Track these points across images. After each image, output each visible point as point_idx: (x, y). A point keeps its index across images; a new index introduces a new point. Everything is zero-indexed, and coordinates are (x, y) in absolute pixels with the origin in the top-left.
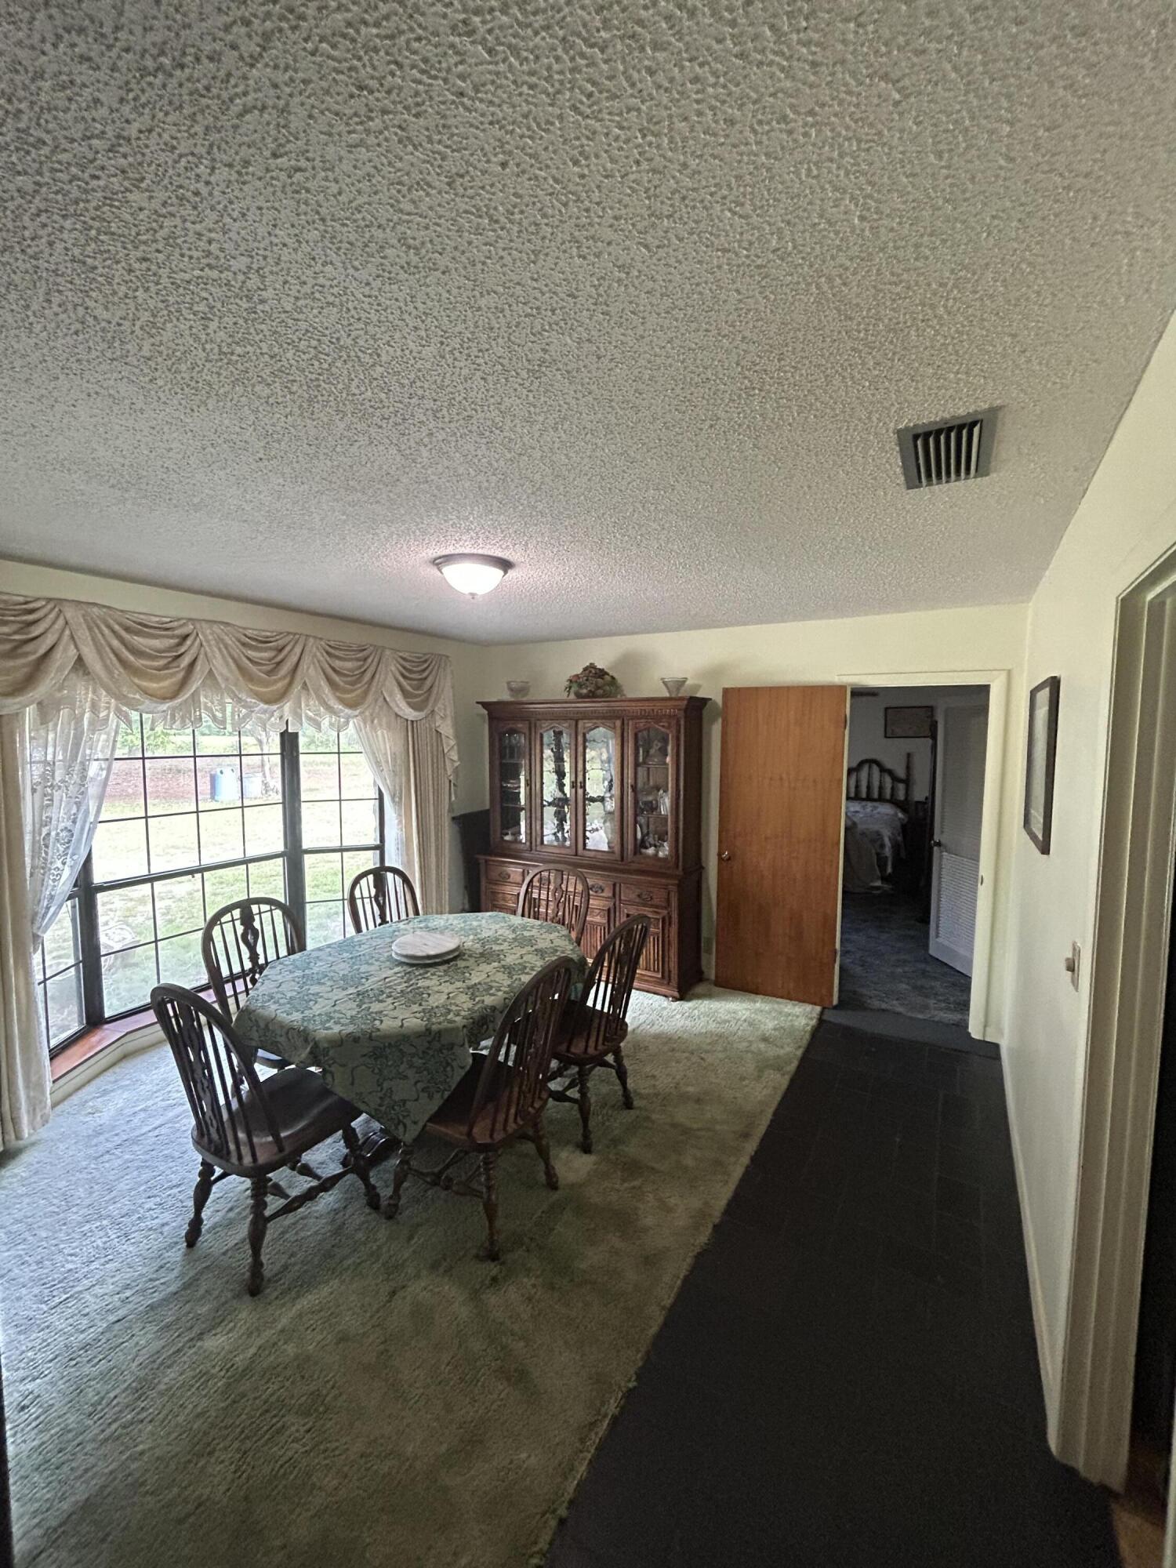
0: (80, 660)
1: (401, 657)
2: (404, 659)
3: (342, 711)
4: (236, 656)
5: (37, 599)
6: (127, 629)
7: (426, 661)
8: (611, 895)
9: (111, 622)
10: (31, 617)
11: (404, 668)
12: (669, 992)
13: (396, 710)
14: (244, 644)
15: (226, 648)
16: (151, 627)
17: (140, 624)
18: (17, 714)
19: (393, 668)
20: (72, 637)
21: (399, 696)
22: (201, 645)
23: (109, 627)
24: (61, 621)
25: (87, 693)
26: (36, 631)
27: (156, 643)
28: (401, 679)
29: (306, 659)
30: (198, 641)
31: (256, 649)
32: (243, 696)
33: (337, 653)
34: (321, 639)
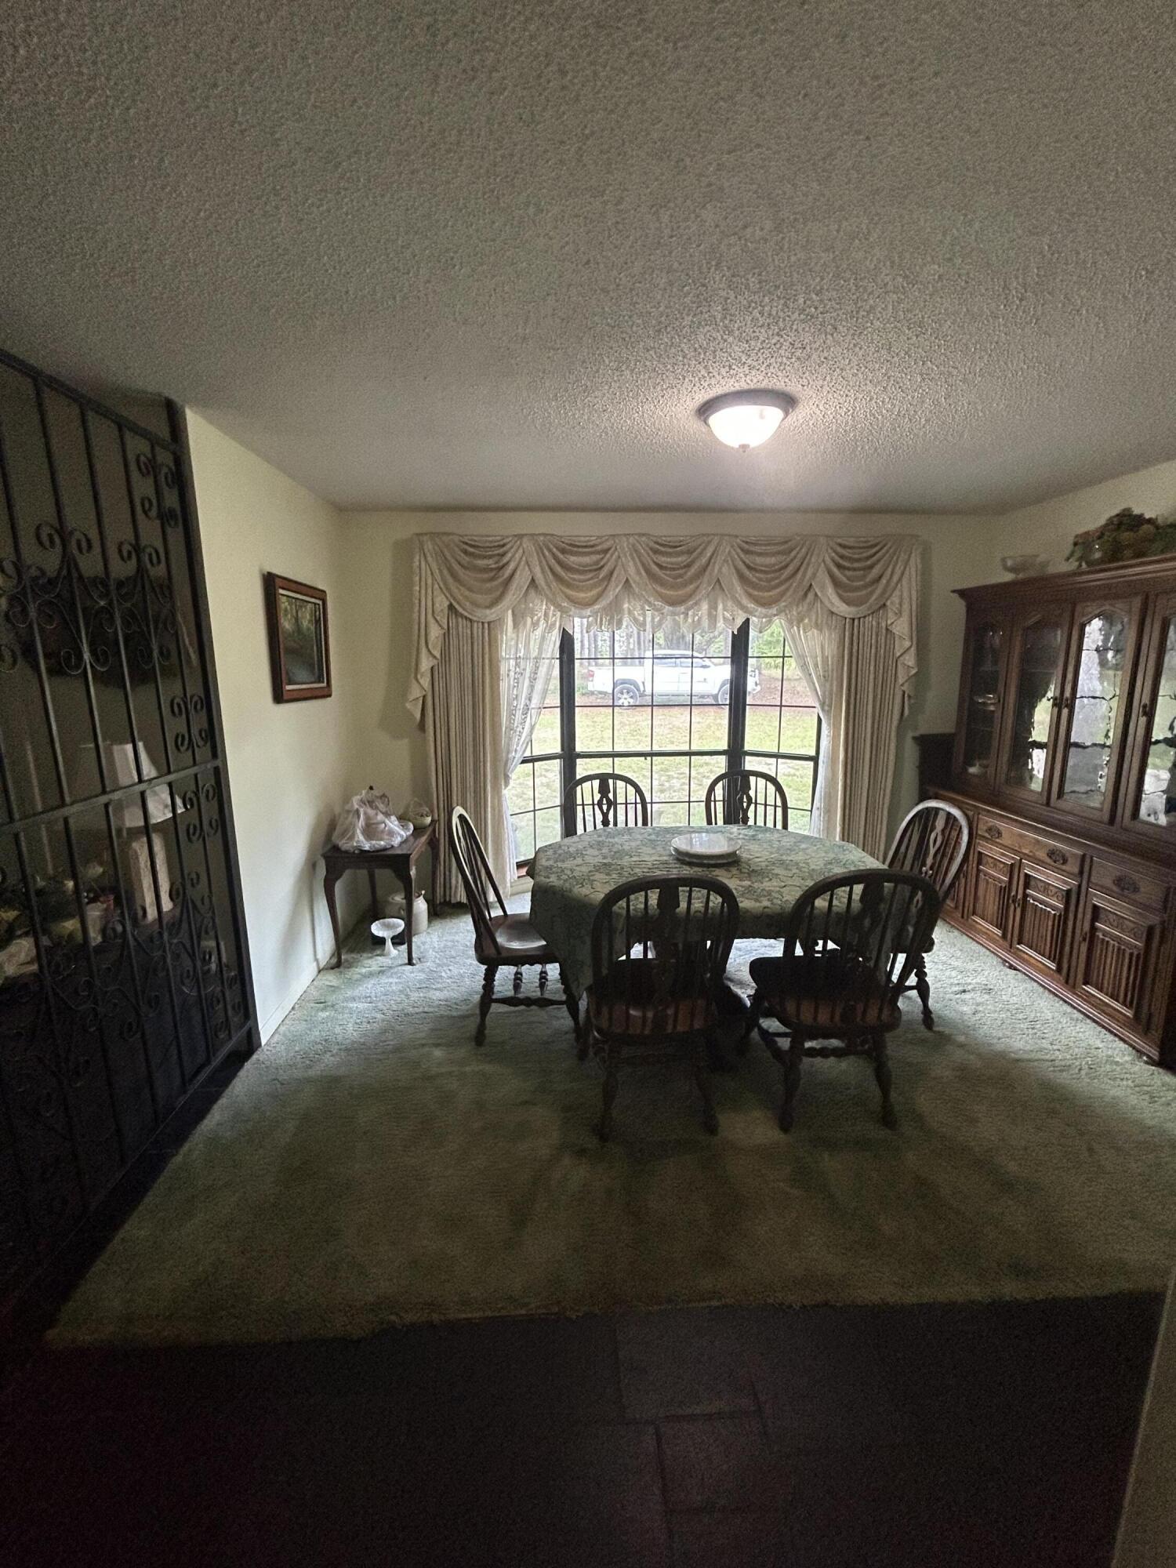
0: (533, 580)
1: (840, 545)
2: (844, 547)
3: (757, 611)
4: (645, 562)
5: (507, 537)
6: (563, 551)
7: (876, 545)
8: (1076, 870)
9: (551, 546)
10: (501, 551)
11: (842, 557)
12: (1146, 1048)
13: (829, 605)
14: (656, 552)
15: (639, 557)
16: (579, 547)
17: (571, 545)
18: (500, 619)
19: (828, 559)
20: (527, 563)
21: (830, 590)
22: (619, 557)
23: (550, 550)
24: (521, 551)
25: (542, 605)
26: (505, 560)
27: (586, 560)
28: (835, 570)
29: (720, 559)
30: (616, 553)
31: (670, 555)
32: (651, 599)
33: (757, 549)
34: (737, 536)
